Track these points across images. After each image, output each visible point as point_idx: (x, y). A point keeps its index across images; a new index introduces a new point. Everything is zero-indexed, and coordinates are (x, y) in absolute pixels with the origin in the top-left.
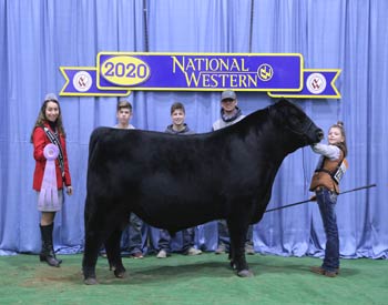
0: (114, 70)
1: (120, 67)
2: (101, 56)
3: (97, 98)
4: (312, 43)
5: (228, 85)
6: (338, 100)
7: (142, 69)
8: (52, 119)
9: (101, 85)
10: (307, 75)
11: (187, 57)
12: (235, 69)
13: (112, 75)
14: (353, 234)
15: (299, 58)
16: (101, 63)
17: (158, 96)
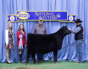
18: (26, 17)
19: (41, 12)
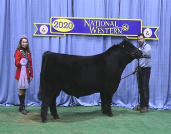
0: (58, 25)
1: (61, 24)
2: (52, 18)
3: (50, 37)
4: (146, 15)
5: (109, 33)
6: (157, 40)
7: (71, 25)
8: (24, 47)
9: (52, 31)
10: (144, 29)
11: (91, 20)
12: (112, 26)
13: (57, 27)
14: (162, 99)
15: (140, 21)
16: (52, 21)
17: (78, 37)
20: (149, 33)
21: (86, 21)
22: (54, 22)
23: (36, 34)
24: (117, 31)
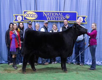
2: (24, 12)
5: (58, 20)
6: (86, 24)
7: (35, 15)
9: (24, 19)
10: (78, 17)
11: (47, 12)
12: (60, 16)
15: (76, 13)
18: (33, 17)
19: (49, 12)
20: (81, 20)
21: (44, 13)
22: (25, 14)
23: (15, 21)
24: (63, 19)
